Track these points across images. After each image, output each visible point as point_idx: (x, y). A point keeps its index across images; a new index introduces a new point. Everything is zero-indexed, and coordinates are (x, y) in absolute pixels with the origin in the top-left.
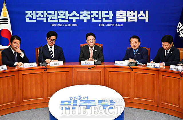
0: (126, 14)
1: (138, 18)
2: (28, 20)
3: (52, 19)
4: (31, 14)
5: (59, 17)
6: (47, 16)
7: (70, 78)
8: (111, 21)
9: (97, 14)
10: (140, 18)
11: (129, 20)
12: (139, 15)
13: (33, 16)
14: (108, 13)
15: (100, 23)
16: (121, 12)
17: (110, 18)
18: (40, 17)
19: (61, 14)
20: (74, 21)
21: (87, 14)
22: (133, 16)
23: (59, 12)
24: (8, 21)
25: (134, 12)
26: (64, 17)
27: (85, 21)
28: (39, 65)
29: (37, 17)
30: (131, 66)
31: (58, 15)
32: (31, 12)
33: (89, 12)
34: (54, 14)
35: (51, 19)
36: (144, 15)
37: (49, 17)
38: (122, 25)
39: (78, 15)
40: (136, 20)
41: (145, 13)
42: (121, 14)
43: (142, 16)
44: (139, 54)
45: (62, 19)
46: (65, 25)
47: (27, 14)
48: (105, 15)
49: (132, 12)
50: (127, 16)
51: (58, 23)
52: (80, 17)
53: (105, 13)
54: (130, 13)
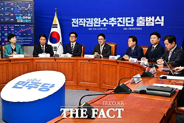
0: (145, 19)
1: (155, 22)
2: (73, 26)
3: (89, 25)
4: (75, 21)
5: (94, 23)
8: (133, 25)
9: (122, 20)
10: (156, 23)
11: (147, 25)
12: (156, 20)
13: (76, 22)
14: (130, 19)
15: (124, 27)
16: (141, 18)
17: (132, 23)
18: (81, 23)
20: (105, 26)
21: (114, 20)
22: (150, 21)
23: (94, 19)
24: (57, 26)
25: (151, 18)
26: (97, 23)
27: (113, 26)
29: (79, 23)
31: (94, 22)
32: (75, 19)
33: (116, 18)
35: (88, 25)
36: (160, 20)
37: (87, 23)
38: (141, 29)
39: (107, 21)
40: (153, 25)
41: (160, 18)
43: (158, 21)
44: (135, 51)
45: (97, 24)
46: (98, 29)
48: (128, 21)
49: (150, 17)
50: (145, 21)
51: (94, 27)
52: (109, 23)
53: (128, 19)
54: (148, 18)
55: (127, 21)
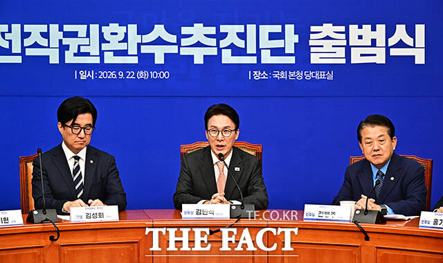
0: (344, 35)
1: (388, 49)
3: (78, 54)
4: (3, 34)
5: (105, 47)
6: (61, 41)
8: (292, 60)
9: (242, 36)
10: (394, 52)
11: (356, 59)
12: (392, 41)
13: (10, 41)
14: (280, 31)
15: (251, 67)
16: (328, 29)
17: (287, 52)
18: (36, 45)
19: (112, 34)
20: (159, 60)
21: (206, 36)
22: (369, 44)
23: (104, 28)
25: (374, 29)
26: (123, 46)
27: (199, 60)
28: (30, 219)
29: (25, 45)
30: (363, 225)
31: (102, 40)
32: (5, 28)
33: (214, 29)
35: (75, 55)
36: (409, 41)
37: (67, 47)
38: (330, 77)
39: (173, 39)
40: (380, 59)
41: (411, 33)
42: (328, 38)
43: (401, 44)
44: (392, 179)
45: (117, 53)
46: (125, 75)
48: (270, 39)
49: (367, 27)
50: (348, 42)
51: (102, 66)
52: (180, 46)
53: (270, 34)
54: (360, 32)
55: (265, 42)
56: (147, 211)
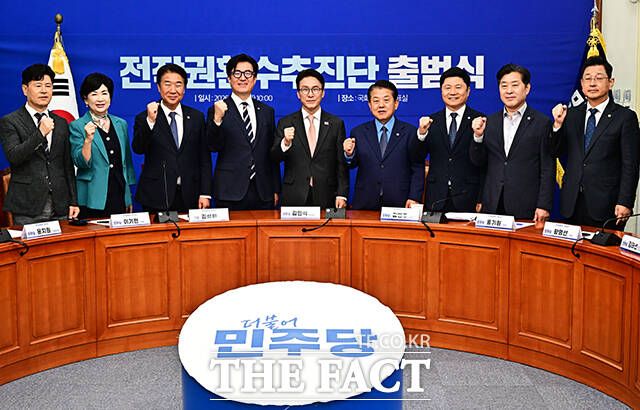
0: (417, 65)
2: (127, 84)
3: (198, 81)
4: (135, 65)
5: (219, 75)
7: (248, 258)
9: (333, 66)
11: (426, 85)
13: (141, 71)
14: (364, 61)
15: (340, 91)
16: (403, 60)
17: (370, 79)
20: (264, 86)
22: (437, 72)
23: (218, 59)
24: (67, 87)
25: (441, 60)
28: (155, 220)
30: (429, 224)
32: (136, 59)
33: (309, 60)
34: (205, 66)
35: (195, 82)
36: (470, 69)
38: (405, 100)
39: (275, 68)
41: (473, 63)
47: (124, 65)
48: (356, 68)
49: (436, 59)
50: (420, 71)
51: (217, 91)
52: (281, 74)
53: (356, 64)
54: (430, 62)
55: (352, 71)
56: (253, 212)
